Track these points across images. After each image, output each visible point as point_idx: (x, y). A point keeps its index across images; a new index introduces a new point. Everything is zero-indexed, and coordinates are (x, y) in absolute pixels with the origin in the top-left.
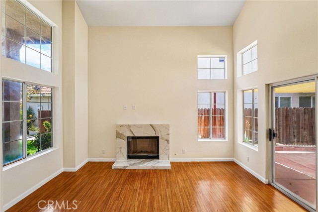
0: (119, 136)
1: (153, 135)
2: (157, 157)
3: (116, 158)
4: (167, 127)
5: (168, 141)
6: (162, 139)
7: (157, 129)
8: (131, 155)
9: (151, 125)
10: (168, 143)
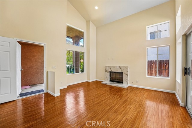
0: (106, 71)
1: (120, 72)
2: (122, 83)
3: (105, 80)
4: (127, 68)
5: (127, 75)
6: (124, 73)
7: (122, 69)
8: (112, 80)
9: (119, 67)
10: (128, 76)
